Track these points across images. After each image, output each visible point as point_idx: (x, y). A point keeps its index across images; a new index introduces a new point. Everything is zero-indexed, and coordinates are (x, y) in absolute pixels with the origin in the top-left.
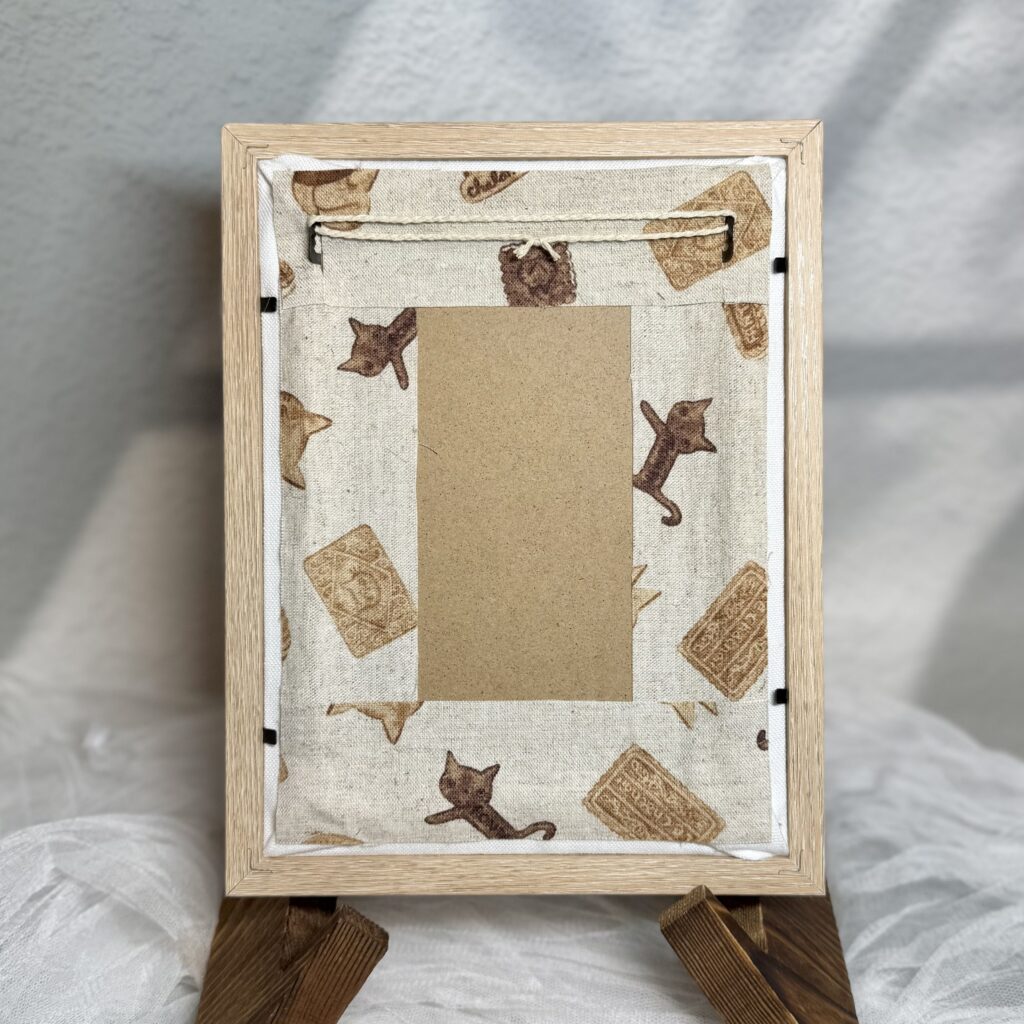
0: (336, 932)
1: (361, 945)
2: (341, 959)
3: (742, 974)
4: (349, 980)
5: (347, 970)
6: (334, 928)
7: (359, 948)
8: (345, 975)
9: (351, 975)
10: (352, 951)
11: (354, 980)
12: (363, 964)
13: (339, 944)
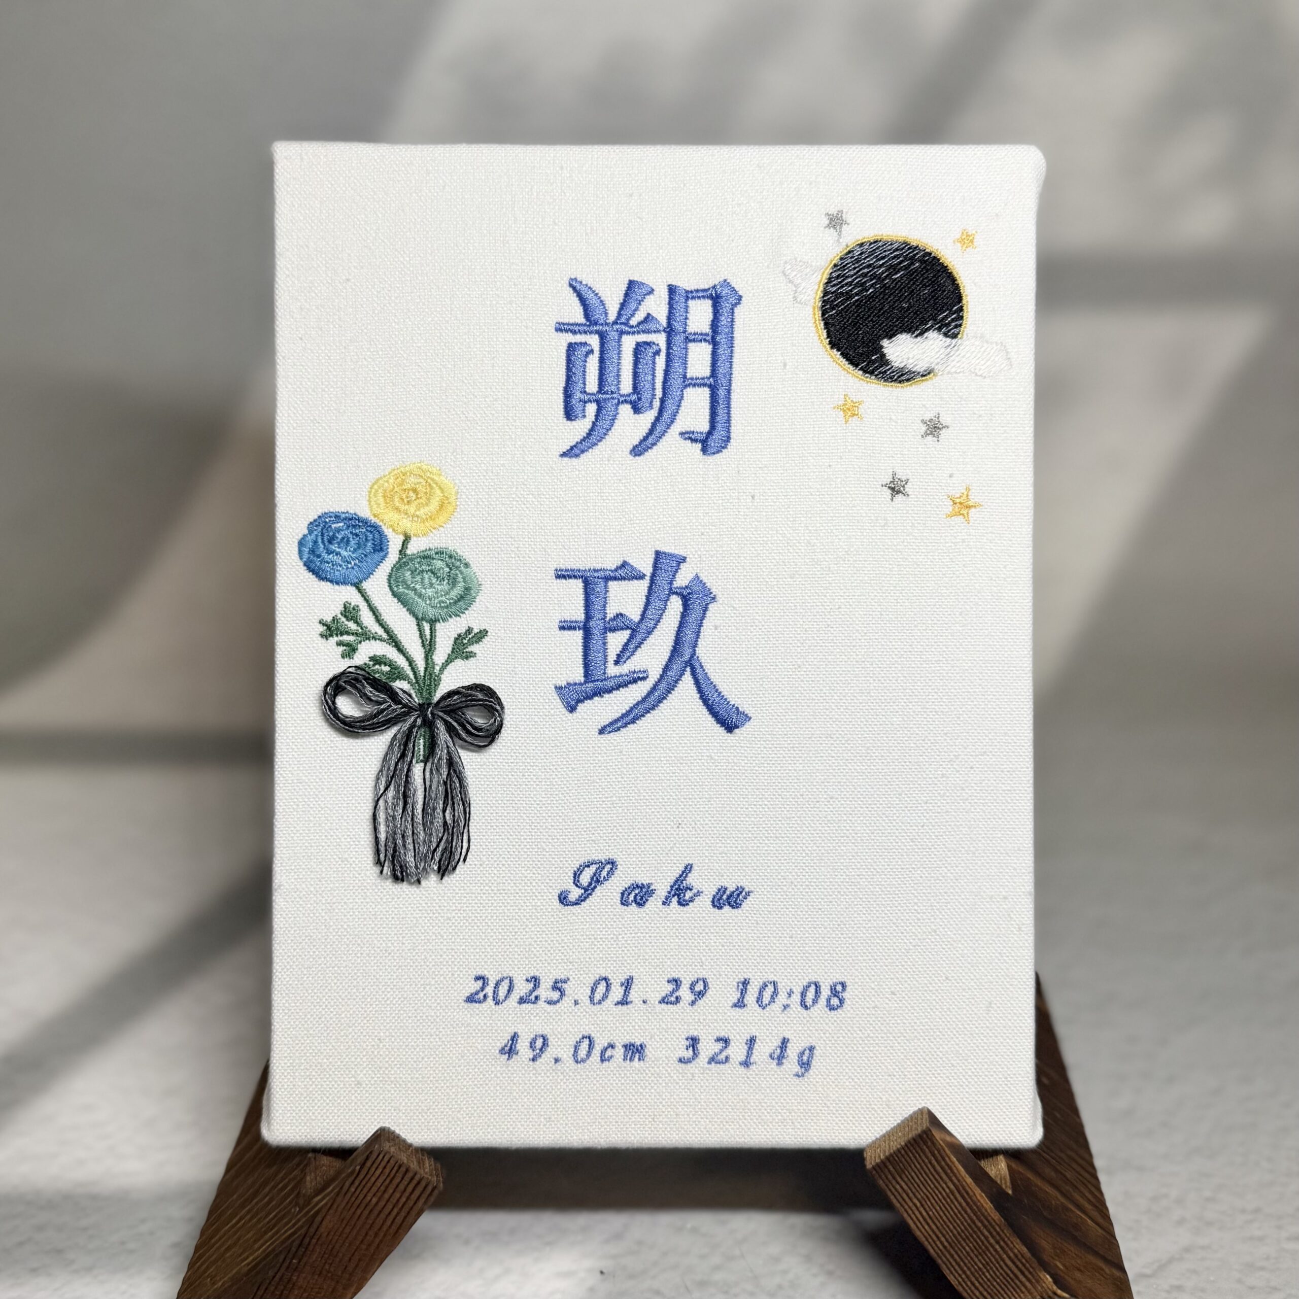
0: (368, 1164)
1: (405, 1182)
2: (374, 1200)
3: (979, 1224)
4: (385, 1228)
5: (383, 1216)
6: (367, 1158)
7: (402, 1187)
8: (379, 1221)
9: (389, 1222)
10: (390, 1191)
11: (394, 1228)
12: (406, 1209)
13: (373, 1179)
